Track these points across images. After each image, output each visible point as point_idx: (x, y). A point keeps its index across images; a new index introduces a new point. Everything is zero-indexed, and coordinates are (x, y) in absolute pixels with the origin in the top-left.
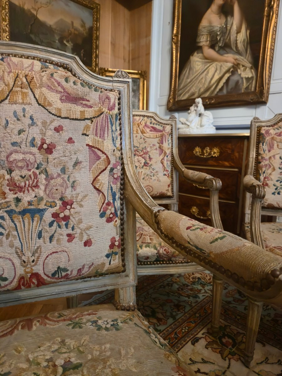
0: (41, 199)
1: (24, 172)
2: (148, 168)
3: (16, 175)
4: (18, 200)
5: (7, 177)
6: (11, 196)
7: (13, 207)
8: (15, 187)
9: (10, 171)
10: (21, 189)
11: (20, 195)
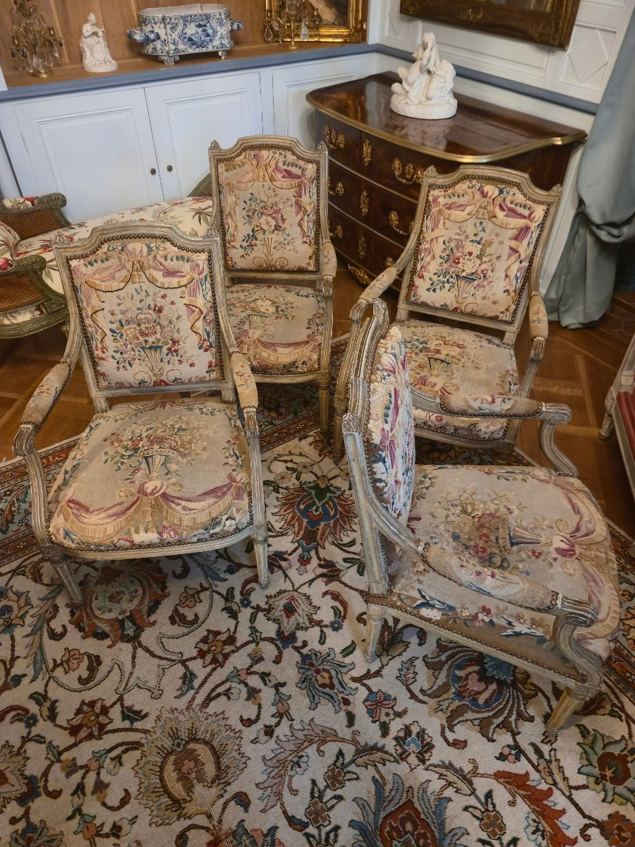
0: (159, 340)
1: (147, 325)
2: (281, 233)
3: (143, 327)
4: (146, 341)
5: (138, 328)
6: (142, 339)
7: (144, 345)
8: (143, 334)
9: (139, 325)
10: (147, 335)
11: (147, 338)
